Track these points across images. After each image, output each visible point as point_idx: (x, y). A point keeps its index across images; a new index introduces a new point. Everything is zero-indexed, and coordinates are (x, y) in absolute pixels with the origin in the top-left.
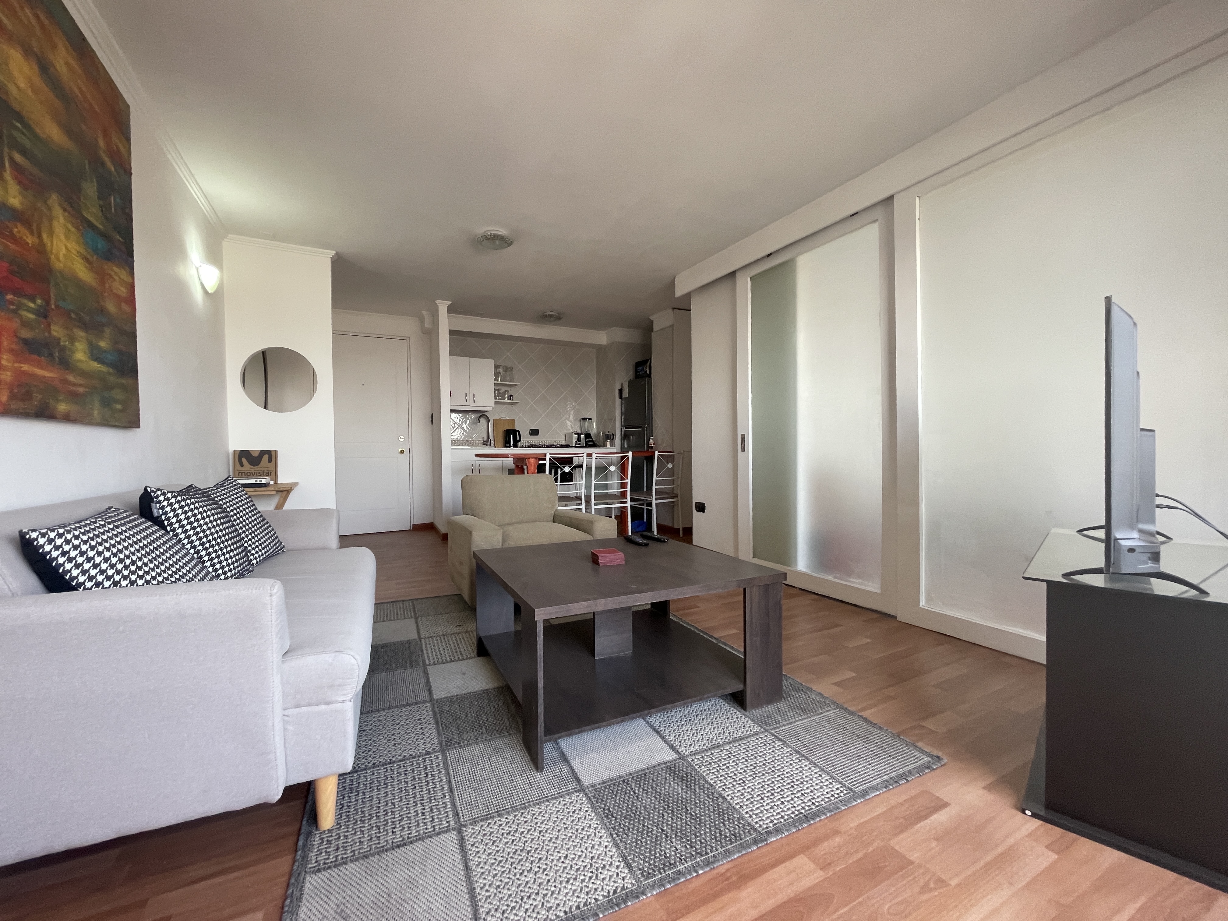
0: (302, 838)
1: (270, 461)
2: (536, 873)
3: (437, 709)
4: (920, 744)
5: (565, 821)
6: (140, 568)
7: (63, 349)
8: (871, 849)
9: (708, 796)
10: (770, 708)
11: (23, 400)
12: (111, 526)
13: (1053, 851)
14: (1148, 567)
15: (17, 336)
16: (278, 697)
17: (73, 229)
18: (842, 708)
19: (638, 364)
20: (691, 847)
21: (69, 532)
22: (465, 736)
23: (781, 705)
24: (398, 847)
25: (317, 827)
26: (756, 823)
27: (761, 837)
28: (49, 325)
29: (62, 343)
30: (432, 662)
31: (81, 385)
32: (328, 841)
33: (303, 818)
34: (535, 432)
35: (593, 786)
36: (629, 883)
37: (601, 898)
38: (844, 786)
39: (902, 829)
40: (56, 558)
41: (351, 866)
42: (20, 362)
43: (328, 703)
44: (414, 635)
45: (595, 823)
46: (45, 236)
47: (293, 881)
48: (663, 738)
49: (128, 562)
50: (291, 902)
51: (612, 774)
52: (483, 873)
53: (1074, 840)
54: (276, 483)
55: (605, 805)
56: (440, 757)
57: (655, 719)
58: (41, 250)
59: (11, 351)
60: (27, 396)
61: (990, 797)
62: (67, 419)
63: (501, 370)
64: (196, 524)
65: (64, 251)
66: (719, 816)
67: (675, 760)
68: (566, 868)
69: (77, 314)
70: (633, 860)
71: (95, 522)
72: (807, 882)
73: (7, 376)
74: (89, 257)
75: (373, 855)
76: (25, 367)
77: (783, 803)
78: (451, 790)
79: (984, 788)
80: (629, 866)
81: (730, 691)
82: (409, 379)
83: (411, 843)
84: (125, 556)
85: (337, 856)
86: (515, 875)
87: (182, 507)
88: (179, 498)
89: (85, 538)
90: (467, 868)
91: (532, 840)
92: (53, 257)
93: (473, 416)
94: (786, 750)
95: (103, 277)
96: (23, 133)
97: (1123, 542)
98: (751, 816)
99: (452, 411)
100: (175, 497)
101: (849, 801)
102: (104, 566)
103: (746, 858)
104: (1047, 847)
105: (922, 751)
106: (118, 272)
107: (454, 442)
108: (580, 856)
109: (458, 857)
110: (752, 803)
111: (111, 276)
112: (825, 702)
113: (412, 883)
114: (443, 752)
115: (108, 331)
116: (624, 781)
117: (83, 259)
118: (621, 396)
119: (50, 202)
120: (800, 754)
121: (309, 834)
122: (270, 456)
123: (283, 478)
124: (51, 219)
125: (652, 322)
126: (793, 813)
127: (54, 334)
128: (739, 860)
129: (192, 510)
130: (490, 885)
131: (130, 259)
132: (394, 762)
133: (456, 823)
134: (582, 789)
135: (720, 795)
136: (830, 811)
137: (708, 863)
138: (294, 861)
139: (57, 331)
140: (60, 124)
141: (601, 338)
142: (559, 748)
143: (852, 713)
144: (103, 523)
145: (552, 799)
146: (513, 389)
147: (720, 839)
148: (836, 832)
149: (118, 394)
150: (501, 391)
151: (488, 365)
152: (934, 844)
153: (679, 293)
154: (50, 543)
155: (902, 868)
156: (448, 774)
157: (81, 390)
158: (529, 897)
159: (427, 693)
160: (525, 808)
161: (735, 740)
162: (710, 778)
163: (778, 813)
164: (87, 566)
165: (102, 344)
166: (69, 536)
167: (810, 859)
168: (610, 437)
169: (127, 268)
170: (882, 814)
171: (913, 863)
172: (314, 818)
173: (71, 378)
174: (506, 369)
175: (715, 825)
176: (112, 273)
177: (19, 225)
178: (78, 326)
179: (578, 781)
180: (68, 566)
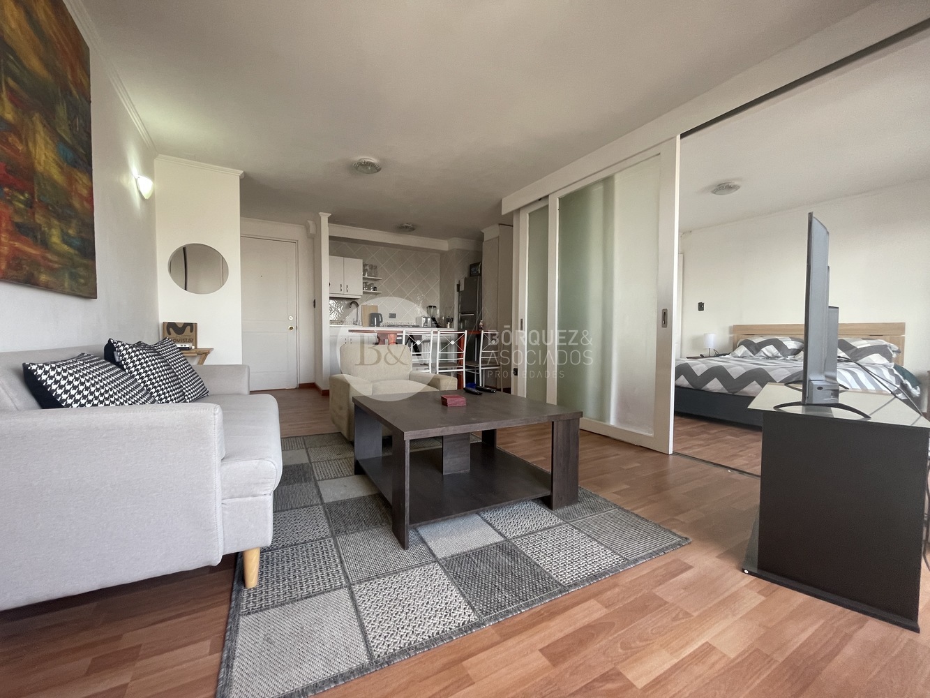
0: (234, 593)
1: (191, 331)
2: (407, 613)
3: (327, 510)
4: (674, 530)
5: (425, 581)
6: (112, 396)
7: (43, 233)
8: (639, 595)
9: (527, 564)
10: (570, 508)
11: (16, 270)
12: (88, 365)
13: (763, 595)
14: (831, 400)
15: (10, 220)
16: (219, 490)
17: (50, 142)
18: (620, 508)
19: (472, 266)
20: (516, 596)
21: (59, 367)
22: (350, 527)
23: (577, 506)
24: (306, 598)
25: (245, 586)
26: (561, 580)
27: (564, 589)
28: (34, 214)
29: (43, 229)
30: (321, 478)
31: (56, 262)
32: (254, 595)
33: (233, 581)
34: (393, 316)
35: (444, 559)
36: (473, 618)
37: (454, 627)
38: (622, 557)
39: (660, 583)
40: (50, 386)
41: (271, 611)
42: (13, 241)
43: (254, 496)
44: (305, 460)
45: (447, 582)
46: (30, 144)
47: (230, 620)
48: (493, 528)
49: (103, 391)
50: (231, 633)
51: (459, 551)
52: (368, 614)
53: (778, 589)
54: (196, 348)
55: (454, 571)
56: (332, 541)
57: (488, 516)
58: (28, 155)
59: (7, 231)
60: (18, 267)
61: (720, 562)
62: (47, 288)
63: (368, 268)
64: (147, 369)
65: (43, 158)
66: (535, 576)
67: (502, 542)
68: (428, 610)
69: (53, 208)
70: (475, 604)
71: (76, 362)
72: (596, 616)
73: (5, 250)
74: (61, 163)
75: (288, 603)
76: (17, 244)
77: (579, 568)
78: (341, 562)
79: (717, 557)
80: (473, 609)
81: (541, 495)
82: (297, 272)
83: (315, 595)
84: (100, 386)
85: (261, 605)
86: (392, 615)
87: (137, 356)
88: (134, 349)
89: (71, 371)
90: (357, 610)
91: (403, 593)
92: (36, 161)
93: (346, 302)
94: (581, 535)
95: (71, 180)
96: (15, 64)
97: (814, 383)
98: (557, 576)
99: (331, 298)
100: (132, 348)
101: (625, 565)
102: (86, 393)
103: (554, 602)
104: (758, 593)
105: (674, 534)
106: (80, 177)
107: (332, 322)
108: (438, 603)
109: (350, 603)
110: (558, 568)
111: (76, 180)
112: (608, 504)
113: (319, 621)
114: (334, 537)
115: (74, 222)
116: (466, 555)
117: (57, 165)
118: (458, 290)
119: (34, 118)
120: (591, 537)
121: (239, 591)
122: (192, 327)
123: (202, 345)
124: (35, 132)
125: (483, 234)
126: (586, 574)
127: (38, 221)
128: (550, 603)
129: (144, 358)
130: (374, 621)
131: (89, 167)
132: (298, 544)
133: (346, 582)
134: (436, 560)
135: (536, 563)
136: (612, 572)
137: (527, 605)
138: (230, 609)
139: (39, 219)
140: (41, 59)
141: (444, 245)
142: (419, 534)
143: (625, 511)
144: (82, 362)
145: (416, 567)
146: (376, 282)
147: (535, 590)
148: (616, 585)
149: (82, 271)
150: (368, 284)
151: (359, 263)
152: (682, 591)
153: (504, 212)
154: (46, 374)
155: (661, 606)
156: (338, 551)
157: (56, 266)
158: (403, 628)
159: (319, 499)
160: (397, 573)
161: (545, 529)
162: (528, 553)
163: (576, 574)
164: (73, 392)
165: (71, 232)
166: (59, 370)
167: (598, 601)
168: (450, 320)
169: (87, 174)
170: (647, 574)
171: (668, 603)
172: (242, 580)
173: (49, 256)
174: (372, 267)
175: (532, 582)
176: (77, 178)
177: (12, 135)
178: (53, 217)
179: (434, 555)
180: (59, 392)
